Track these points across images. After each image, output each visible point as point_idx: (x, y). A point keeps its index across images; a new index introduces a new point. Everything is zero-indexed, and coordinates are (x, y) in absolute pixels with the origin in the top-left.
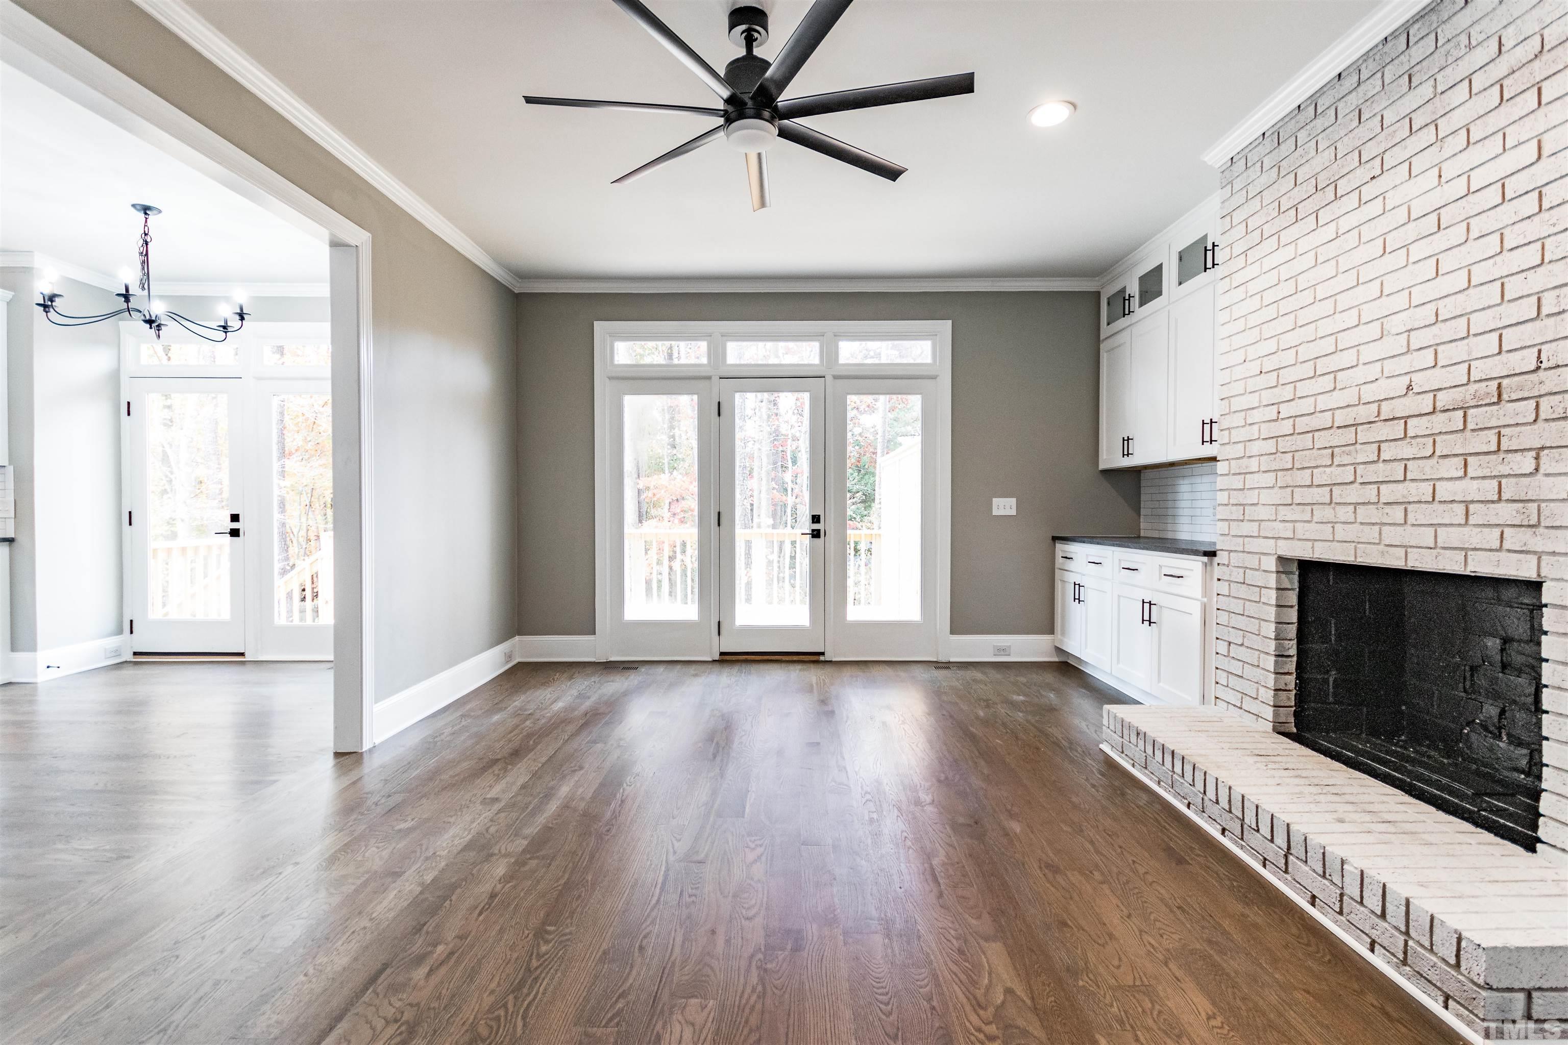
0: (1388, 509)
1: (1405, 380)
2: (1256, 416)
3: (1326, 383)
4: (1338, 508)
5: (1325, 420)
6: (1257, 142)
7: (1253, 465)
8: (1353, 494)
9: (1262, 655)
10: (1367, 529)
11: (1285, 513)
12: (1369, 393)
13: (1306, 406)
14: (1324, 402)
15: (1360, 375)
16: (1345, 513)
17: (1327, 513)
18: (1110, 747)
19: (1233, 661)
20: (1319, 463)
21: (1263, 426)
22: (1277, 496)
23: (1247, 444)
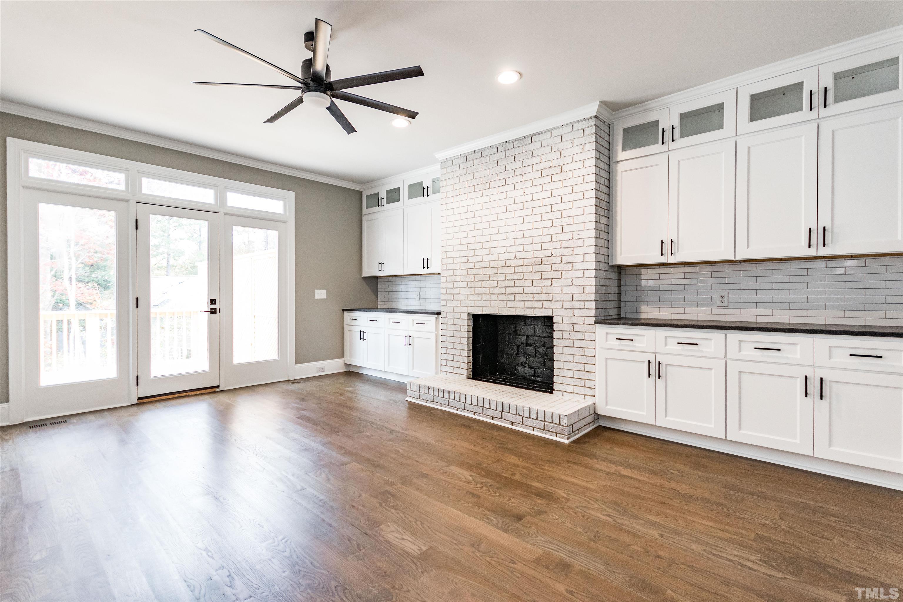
0: (509, 296)
1: (514, 254)
2: (458, 260)
3: (487, 251)
4: (492, 295)
5: (486, 264)
6: (457, 157)
7: (458, 279)
8: (497, 291)
9: (462, 351)
10: (502, 302)
11: (471, 297)
12: (502, 257)
13: (479, 259)
14: (486, 258)
15: (499, 250)
16: (494, 297)
17: (488, 297)
18: (412, 398)
19: (449, 355)
20: (484, 279)
21: (461, 264)
22: (468, 291)
23: (454, 270)
